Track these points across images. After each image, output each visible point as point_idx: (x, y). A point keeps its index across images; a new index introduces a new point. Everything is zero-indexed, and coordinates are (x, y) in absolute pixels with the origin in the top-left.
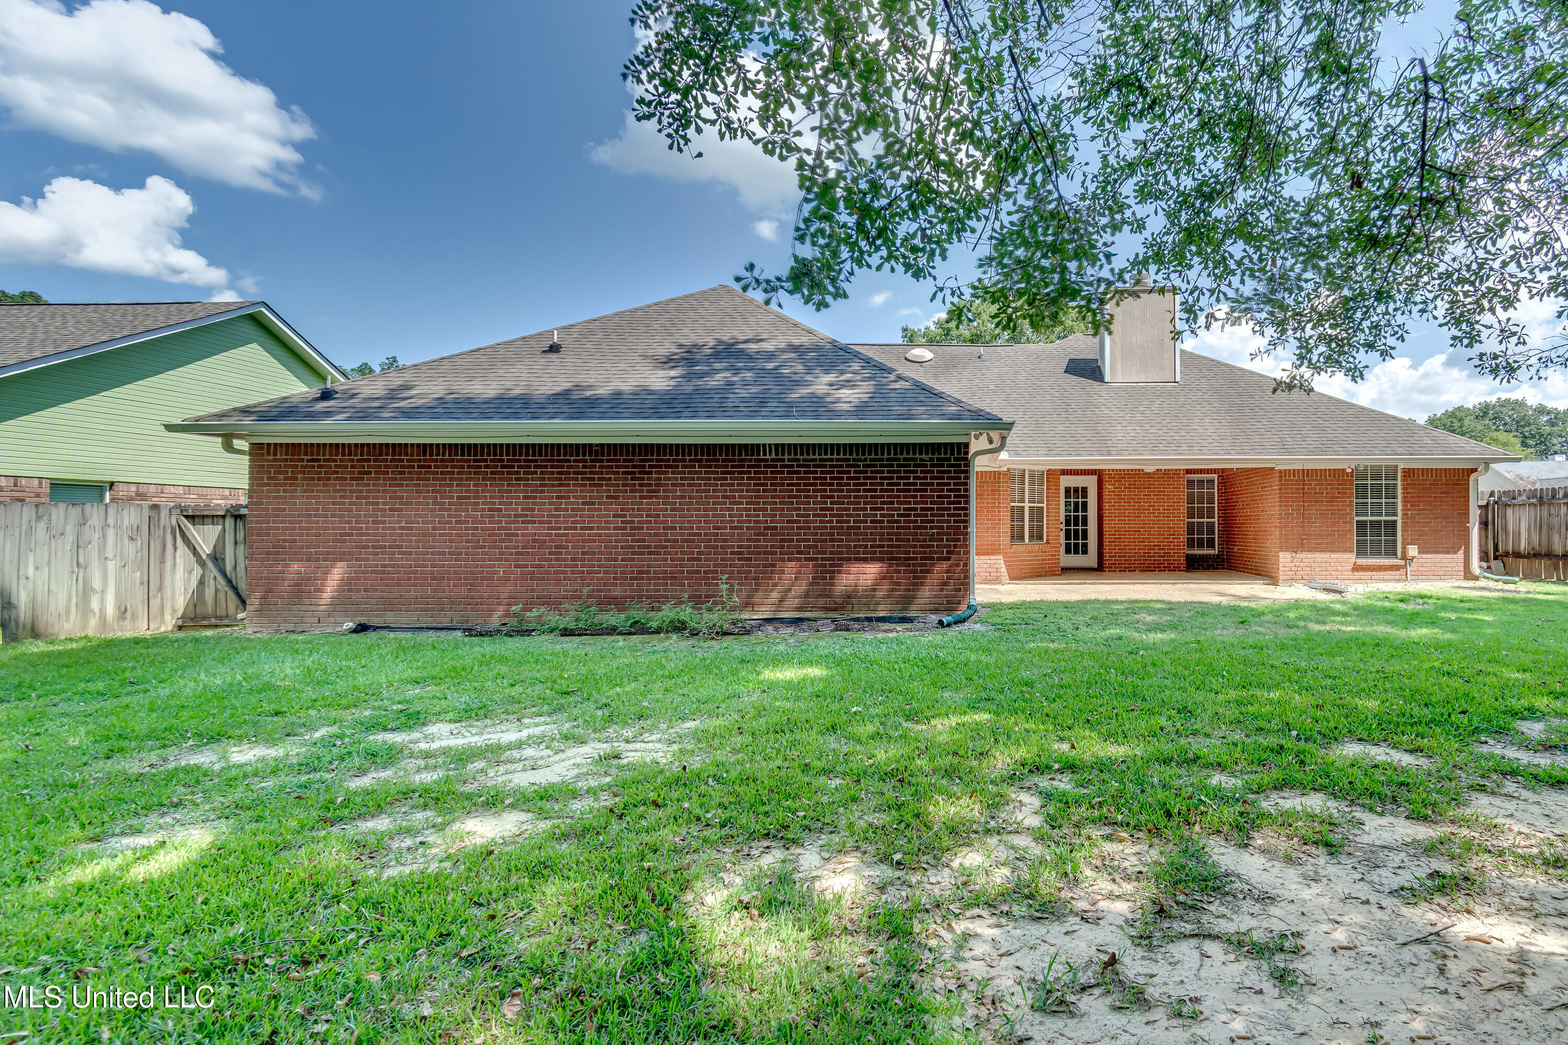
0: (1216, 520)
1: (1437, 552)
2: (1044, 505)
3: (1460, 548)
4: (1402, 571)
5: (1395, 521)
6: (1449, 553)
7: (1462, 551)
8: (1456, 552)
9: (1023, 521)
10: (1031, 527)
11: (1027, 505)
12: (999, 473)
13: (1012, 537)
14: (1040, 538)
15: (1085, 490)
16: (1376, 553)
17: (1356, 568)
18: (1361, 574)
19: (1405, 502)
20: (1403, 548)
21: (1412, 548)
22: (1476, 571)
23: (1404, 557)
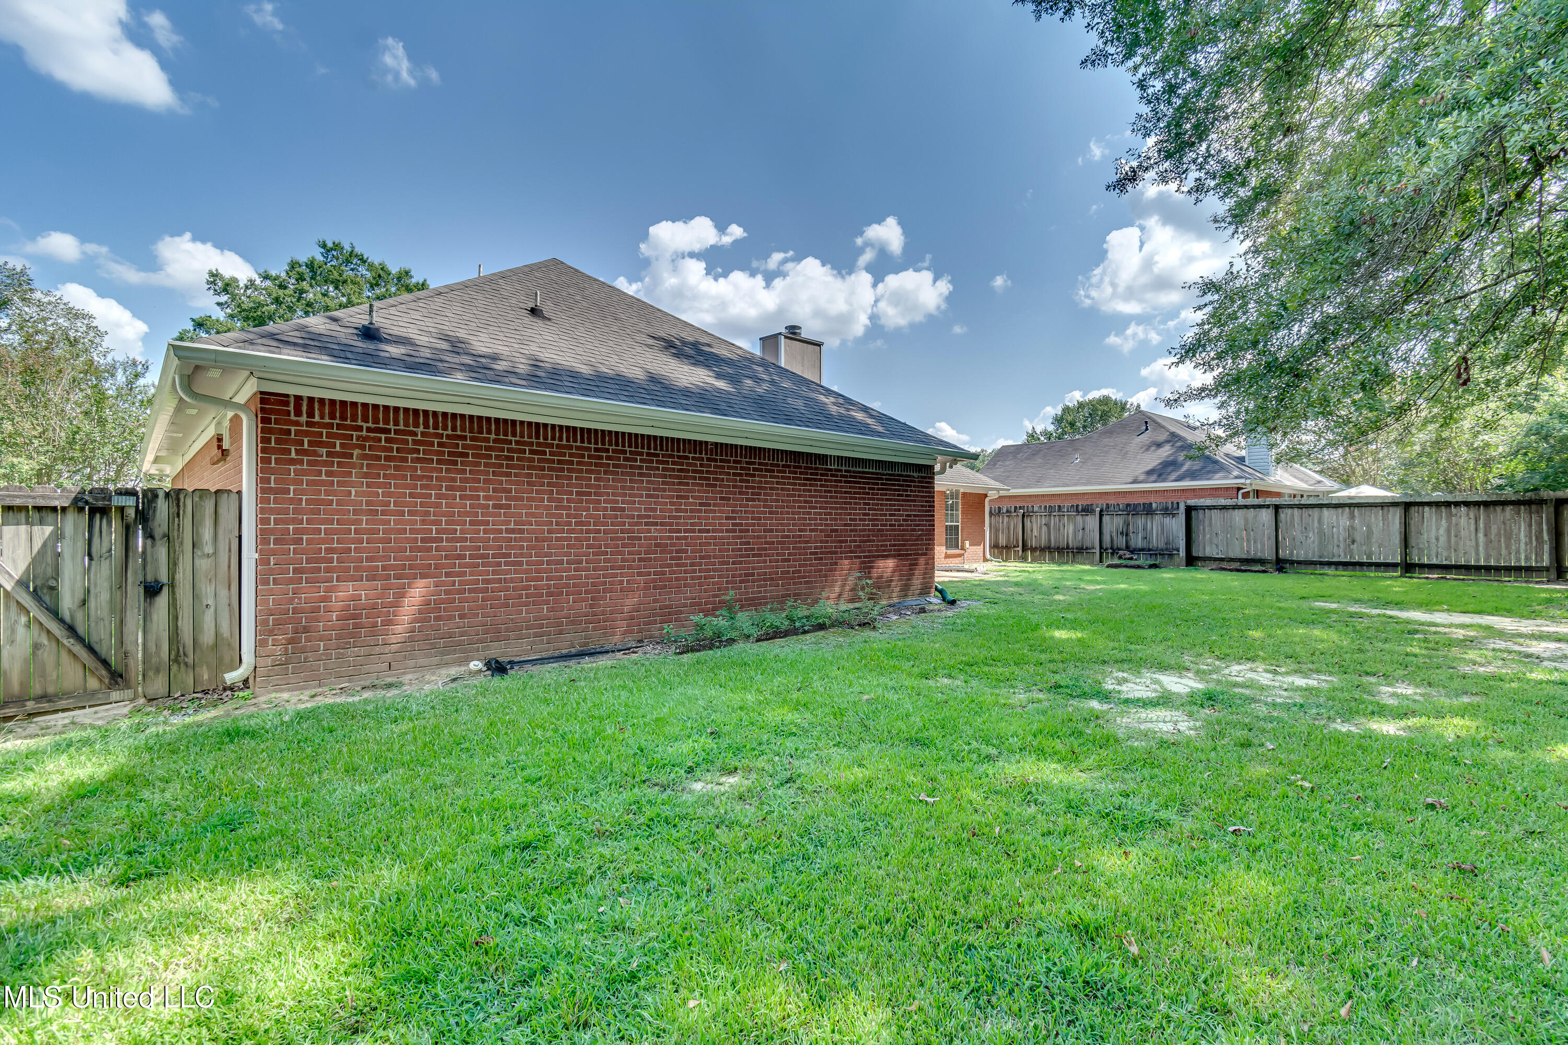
19: (963, 514)
20: (963, 543)
21: (967, 543)
22: (988, 556)
23: (963, 549)
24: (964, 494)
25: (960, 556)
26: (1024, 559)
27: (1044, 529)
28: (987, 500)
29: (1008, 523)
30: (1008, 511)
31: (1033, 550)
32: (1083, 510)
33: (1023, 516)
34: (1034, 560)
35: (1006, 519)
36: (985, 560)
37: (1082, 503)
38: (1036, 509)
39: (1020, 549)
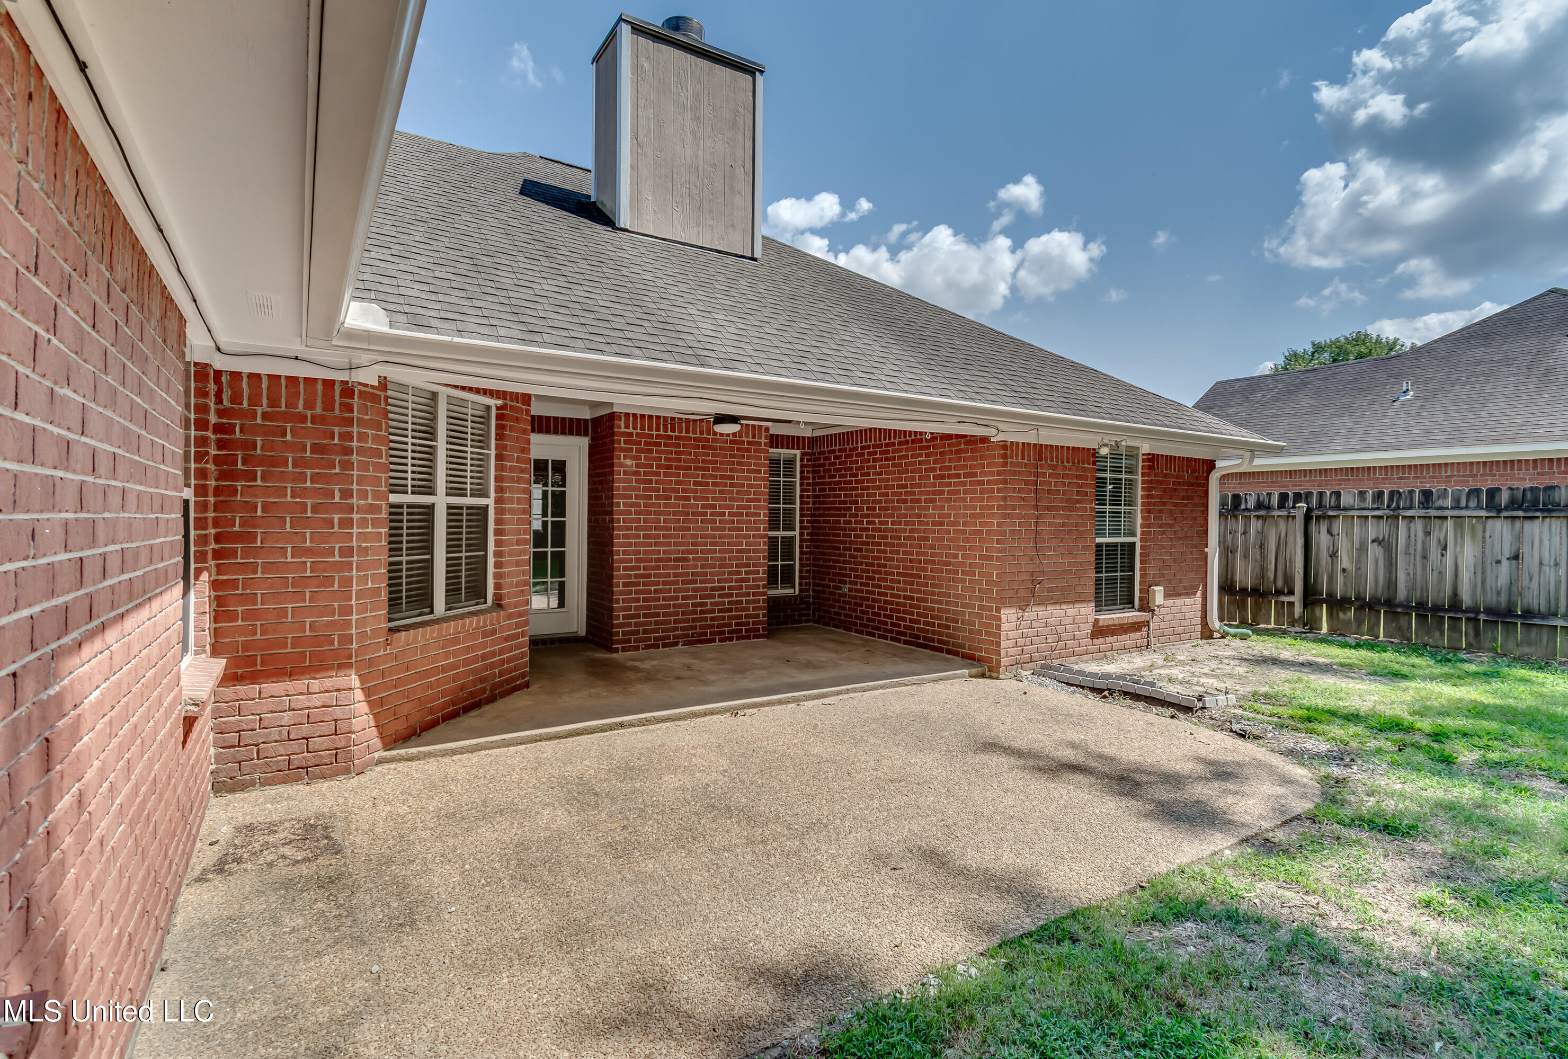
0: (797, 533)
1: (1178, 596)
2: (490, 502)
3: (1198, 586)
4: (1144, 632)
5: (1134, 544)
6: (1186, 594)
7: (1199, 593)
8: (1192, 595)
9: (428, 547)
10: (453, 566)
11: (441, 501)
12: (348, 390)
13: (394, 603)
14: (478, 592)
15: (560, 467)
16: (1112, 601)
17: (1099, 631)
18: (1101, 641)
19: (1147, 511)
20: (1146, 591)
21: (1158, 592)
22: (1215, 623)
23: (1146, 606)
24: (1152, 460)
25: (1136, 627)
26: (1309, 627)
27: (1374, 552)
28: (1214, 477)
29: (1262, 534)
30: (1259, 505)
31: (1337, 604)
32: (1514, 504)
33: (1308, 517)
34: (1338, 635)
35: (1255, 525)
36: (1207, 634)
37: (1506, 486)
38: (1346, 500)
39: (1297, 599)
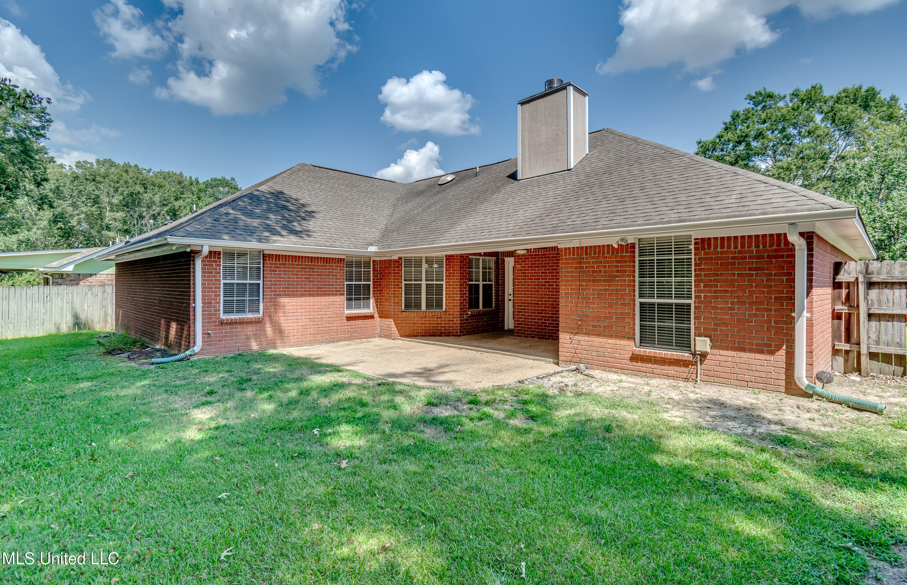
1: (743, 350)
3: (779, 348)
4: (691, 368)
5: (689, 305)
6: (761, 352)
7: (783, 352)
8: (772, 353)
11: (481, 283)
16: (665, 343)
17: (635, 358)
18: (639, 365)
19: (699, 281)
25: (685, 364)
